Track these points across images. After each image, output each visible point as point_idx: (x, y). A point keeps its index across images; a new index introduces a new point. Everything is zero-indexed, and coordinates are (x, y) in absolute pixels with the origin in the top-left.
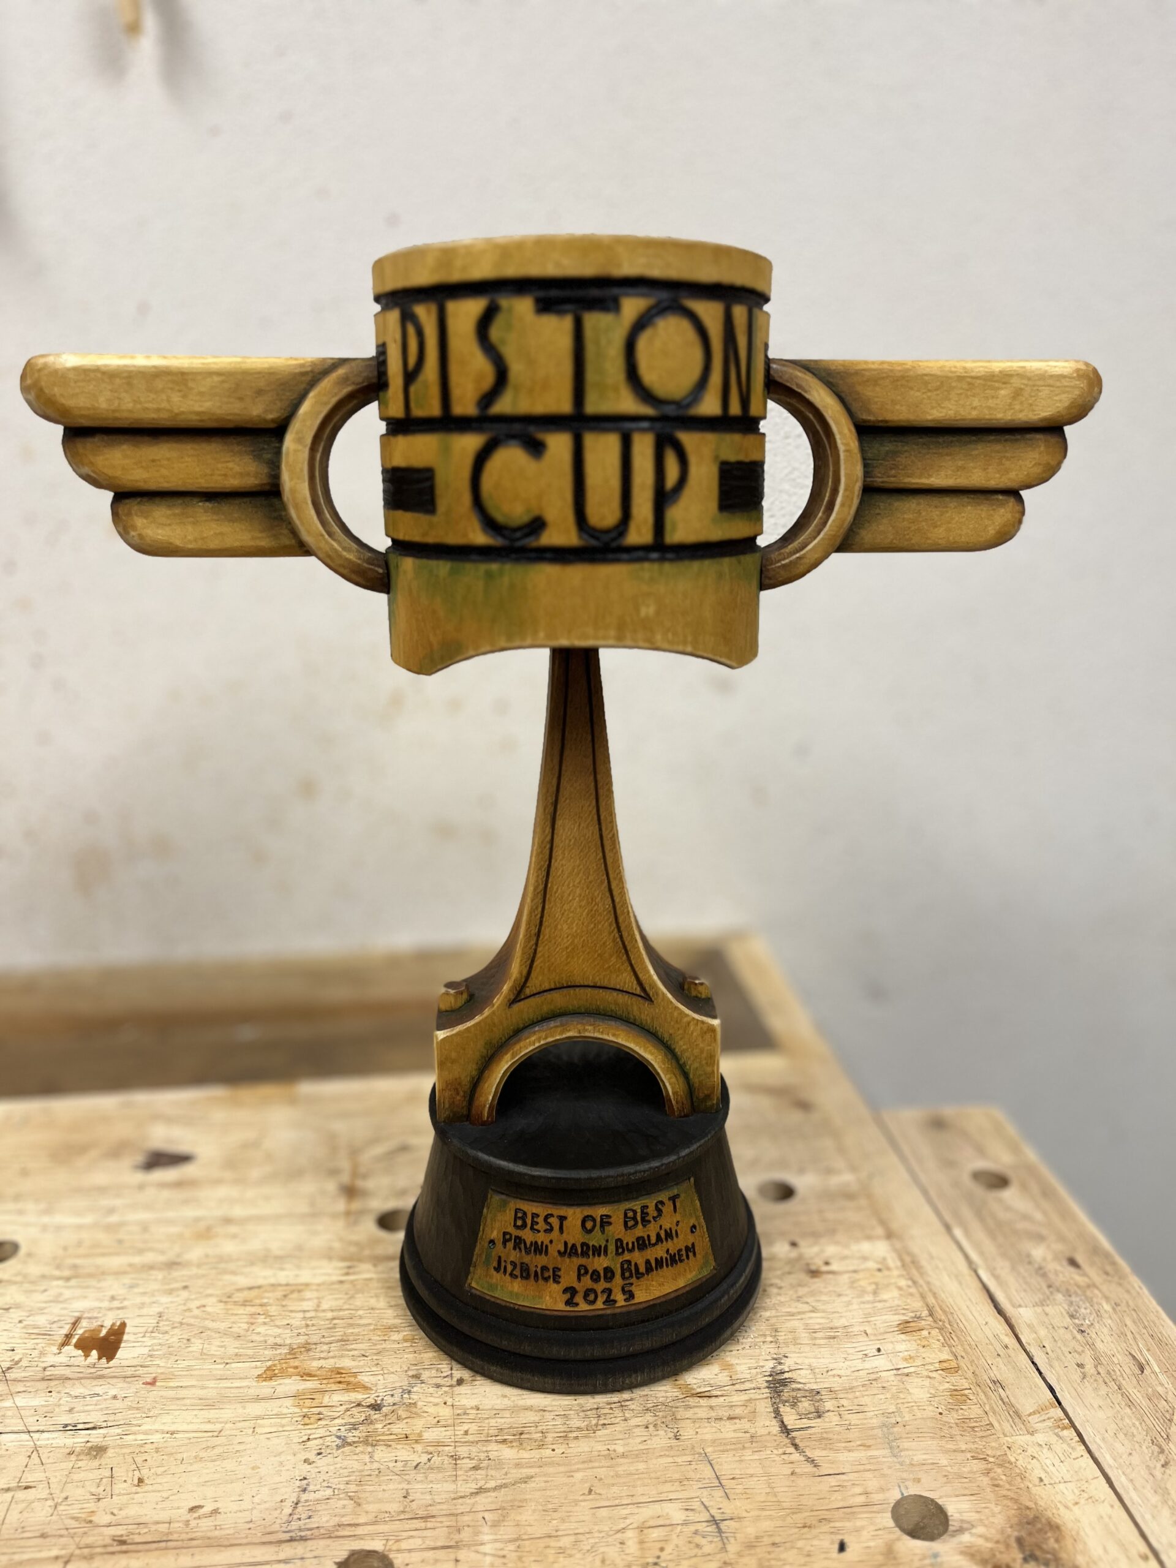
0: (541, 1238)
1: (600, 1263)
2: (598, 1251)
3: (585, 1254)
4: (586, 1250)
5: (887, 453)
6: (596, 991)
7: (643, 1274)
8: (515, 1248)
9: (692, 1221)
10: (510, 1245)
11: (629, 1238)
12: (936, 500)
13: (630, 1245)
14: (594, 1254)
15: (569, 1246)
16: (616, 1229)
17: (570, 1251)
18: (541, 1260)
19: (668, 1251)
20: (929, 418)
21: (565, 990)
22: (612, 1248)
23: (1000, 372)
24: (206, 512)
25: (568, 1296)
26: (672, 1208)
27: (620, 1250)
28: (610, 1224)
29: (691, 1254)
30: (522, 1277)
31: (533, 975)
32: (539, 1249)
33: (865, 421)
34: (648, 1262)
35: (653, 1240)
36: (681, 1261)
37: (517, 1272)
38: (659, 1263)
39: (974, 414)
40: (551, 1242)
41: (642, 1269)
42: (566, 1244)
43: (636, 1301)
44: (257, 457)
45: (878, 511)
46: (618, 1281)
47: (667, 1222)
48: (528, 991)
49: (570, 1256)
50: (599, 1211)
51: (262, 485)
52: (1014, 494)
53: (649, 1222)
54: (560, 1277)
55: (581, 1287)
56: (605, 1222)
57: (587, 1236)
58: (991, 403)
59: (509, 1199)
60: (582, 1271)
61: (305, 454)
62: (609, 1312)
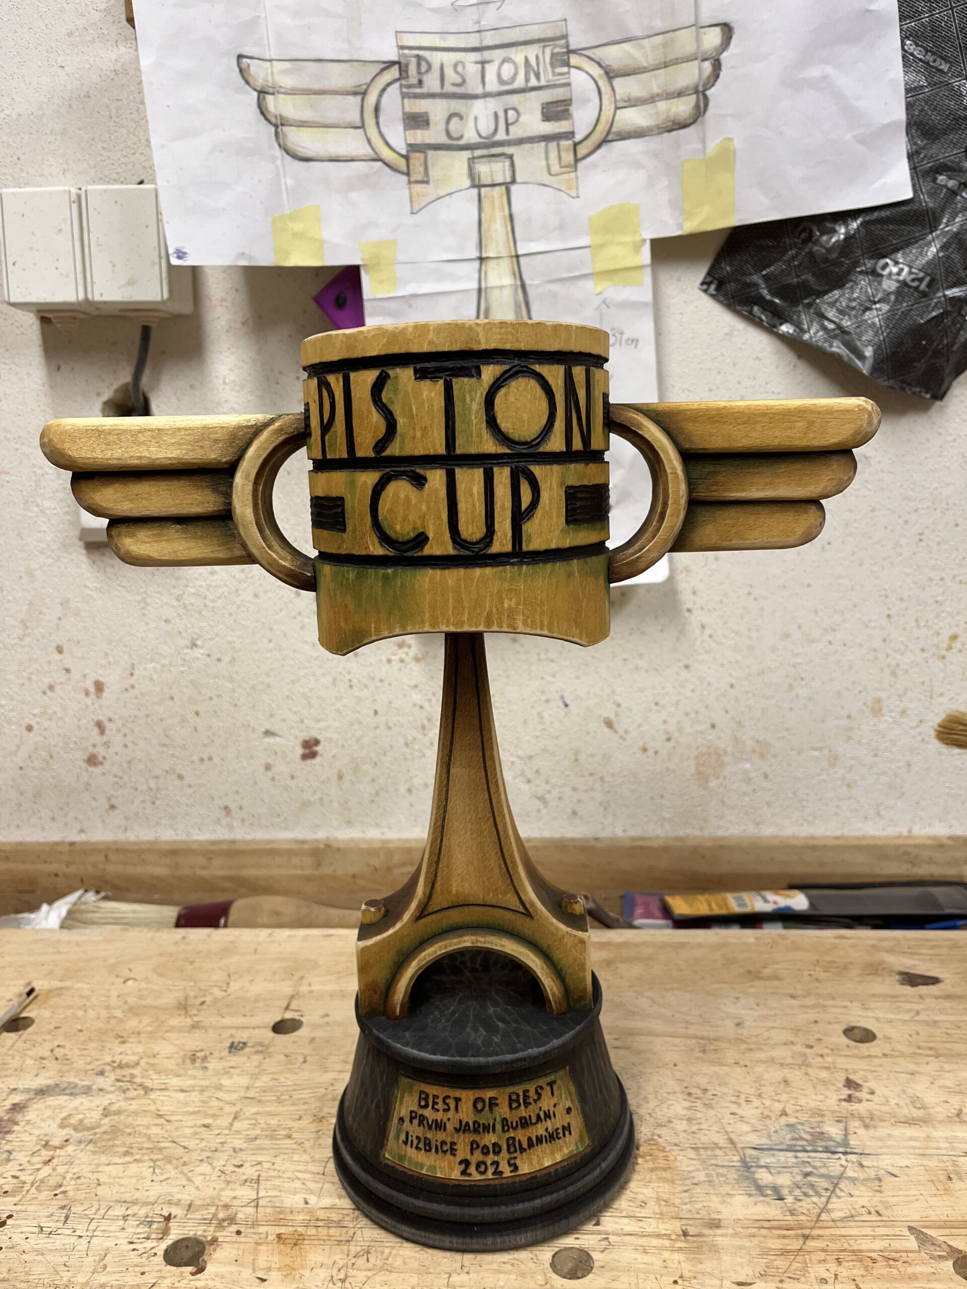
0: (439, 1116)
1: (489, 1139)
2: (487, 1129)
3: (476, 1131)
4: (478, 1128)
5: (709, 472)
6: (486, 908)
7: (525, 1150)
8: (419, 1125)
9: (568, 1104)
10: (416, 1122)
11: (513, 1117)
12: (750, 509)
13: (514, 1124)
14: (484, 1131)
15: (464, 1123)
16: (503, 1110)
17: (462, 1128)
18: (441, 1136)
19: (547, 1129)
20: (740, 445)
21: (461, 908)
22: (498, 1127)
23: (795, 409)
24: (177, 532)
25: (463, 1167)
26: (550, 1092)
27: (506, 1128)
28: (497, 1105)
29: (567, 1133)
30: (426, 1150)
31: (434, 896)
32: (439, 1126)
33: (687, 449)
34: (530, 1139)
35: (534, 1120)
36: (559, 1138)
37: (421, 1145)
38: (539, 1140)
39: (776, 442)
40: (449, 1120)
41: (525, 1145)
42: (461, 1121)
43: (520, 1172)
44: (216, 491)
45: (704, 519)
46: (504, 1154)
47: (546, 1103)
48: (430, 909)
49: (464, 1132)
50: (489, 1094)
51: (219, 511)
52: (815, 502)
53: (530, 1104)
54: (456, 1150)
55: (474, 1160)
56: (493, 1103)
57: (479, 1115)
58: (790, 433)
59: (415, 1082)
60: (475, 1146)
61: (250, 487)
62: (497, 1182)
